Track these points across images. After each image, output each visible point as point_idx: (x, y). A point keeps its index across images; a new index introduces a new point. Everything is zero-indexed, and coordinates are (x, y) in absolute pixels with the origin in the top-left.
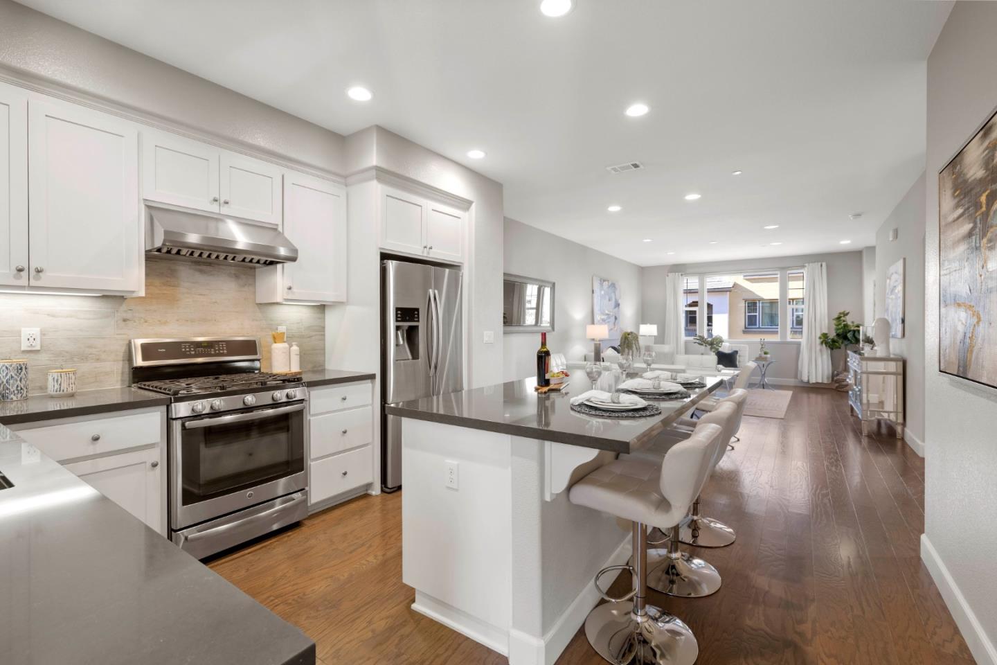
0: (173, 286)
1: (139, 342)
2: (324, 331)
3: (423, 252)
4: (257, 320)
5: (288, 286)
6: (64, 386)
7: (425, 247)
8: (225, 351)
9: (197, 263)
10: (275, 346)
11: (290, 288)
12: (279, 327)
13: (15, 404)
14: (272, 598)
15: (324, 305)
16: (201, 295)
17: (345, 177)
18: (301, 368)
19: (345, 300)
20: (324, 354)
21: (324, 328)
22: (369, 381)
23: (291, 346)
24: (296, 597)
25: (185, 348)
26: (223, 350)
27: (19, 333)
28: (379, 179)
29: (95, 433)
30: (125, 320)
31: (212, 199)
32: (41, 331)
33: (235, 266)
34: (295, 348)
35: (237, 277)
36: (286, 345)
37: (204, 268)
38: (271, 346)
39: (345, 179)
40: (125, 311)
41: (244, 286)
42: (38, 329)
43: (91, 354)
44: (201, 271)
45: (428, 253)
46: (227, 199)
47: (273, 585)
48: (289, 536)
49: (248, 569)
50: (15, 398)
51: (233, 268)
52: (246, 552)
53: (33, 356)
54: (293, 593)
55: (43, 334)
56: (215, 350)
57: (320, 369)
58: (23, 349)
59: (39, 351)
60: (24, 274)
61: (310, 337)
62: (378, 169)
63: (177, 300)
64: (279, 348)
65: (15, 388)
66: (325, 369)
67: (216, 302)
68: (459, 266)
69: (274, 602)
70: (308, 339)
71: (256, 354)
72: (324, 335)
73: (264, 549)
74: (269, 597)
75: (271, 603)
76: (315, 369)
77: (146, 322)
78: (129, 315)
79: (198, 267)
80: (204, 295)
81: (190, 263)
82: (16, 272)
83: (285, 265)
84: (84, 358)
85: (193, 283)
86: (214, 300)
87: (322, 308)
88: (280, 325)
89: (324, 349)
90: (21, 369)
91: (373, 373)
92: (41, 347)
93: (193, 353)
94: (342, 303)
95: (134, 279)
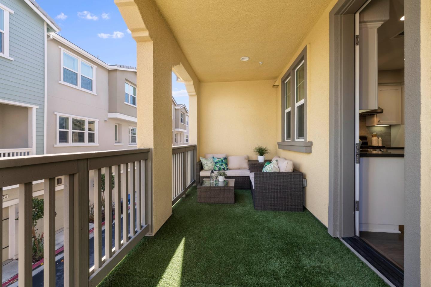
2: (391, 134)
4: (366, 131)
5: (378, 120)
10: (373, 138)
11: (379, 121)
15: (391, 126)
18: (382, 145)
19: (400, 123)
20: (391, 142)
23: (379, 138)
34: (380, 139)
36: (377, 138)
38: (371, 138)
61: (385, 136)
64: (374, 139)
71: (367, 140)
83: (378, 115)
88: (374, 132)
89: (390, 140)
94: (399, 125)
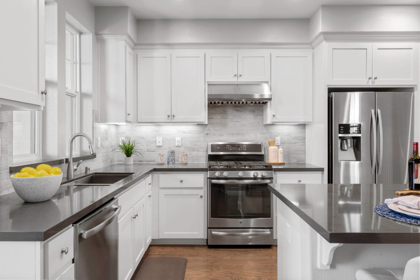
0: (225, 118)
1: (210, 144)
2: (305, 140)
3: (368, 82)
4: (264, 134)
6: (183, 160)
7: (370, 78)
8: (245, 149)
9: (235, 106)
10: (270, 147)
11: (274, 116)
12: (276, 137)
13: (170, 165)
14: (229, 273)
15: (305, 124)
16: (237, 122)
17: (310, 44)
18: (284, 160)
19: (312, 121)
20: (305, 153)
21: (305, 138)
22: (320, 172)
23: (279, 148)
24: (237, 277)
25: (228, 147)
26: (244, 149)
27: (175, 140)
28: (326, 39)
29: (182, 179)
30: (207, 134)
31: (234, 75)
32: (181, 139)
33: (253, 106)
34: (281, 149)
35: (254, 111)
36: (276, 148)
37: (238, 108)
38: (268, 148)
39: (311, 45)
40: (207, 130)
41: (257, 116)
42: (180, 138)
43: (196, 148)
44: (237, 110)
45: (374, 82)
46: (241, 74)
47: (234, 268)
48: (261, 251)
49: (232, 257)
50: (171, 163)
51: (252, 107)
52: (238, 250)
53: (179, 148)
54: (237, 275)
55: (182, 140)
56: (241, 149)
57: (302, 162)
58: (176, 145)
59: (180, 146)
60: (170, 117)
61: (295, 143)
62: (324, 33)
63: (227, 125)
64: (272, 149)
65: (170, 160)
66: (305, 163)
67: (244, 125)
68: (413, 88)
69: (228, 275)
70: (294, 145)
71: (261, 152)
72: (305, 143)
73: (246, 252)
74: (228, 272)
75: (227, 275)
76: (299, 162)
77: (214, 135)
78: (207, 132)
79: (236, 108)
80: (238, 122)
81: (232, 107)
82: (168, 117)
83: (271, 103)
84: (194, 150)
85: (234, 116)
86: (243, 124)
87: (303, 126)
89: (305, 151)
90: (172, 152)
91: (323, 167)
92: (181, 145)
93: (231, 149)
94: (310, 123)
95: (203, 116)
